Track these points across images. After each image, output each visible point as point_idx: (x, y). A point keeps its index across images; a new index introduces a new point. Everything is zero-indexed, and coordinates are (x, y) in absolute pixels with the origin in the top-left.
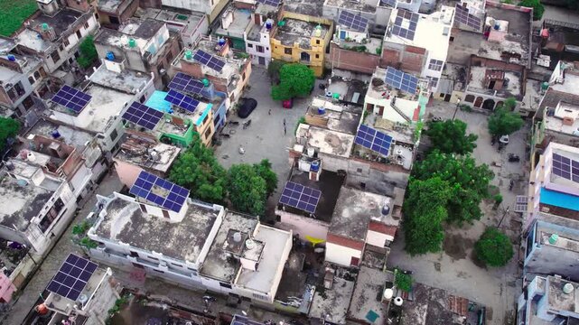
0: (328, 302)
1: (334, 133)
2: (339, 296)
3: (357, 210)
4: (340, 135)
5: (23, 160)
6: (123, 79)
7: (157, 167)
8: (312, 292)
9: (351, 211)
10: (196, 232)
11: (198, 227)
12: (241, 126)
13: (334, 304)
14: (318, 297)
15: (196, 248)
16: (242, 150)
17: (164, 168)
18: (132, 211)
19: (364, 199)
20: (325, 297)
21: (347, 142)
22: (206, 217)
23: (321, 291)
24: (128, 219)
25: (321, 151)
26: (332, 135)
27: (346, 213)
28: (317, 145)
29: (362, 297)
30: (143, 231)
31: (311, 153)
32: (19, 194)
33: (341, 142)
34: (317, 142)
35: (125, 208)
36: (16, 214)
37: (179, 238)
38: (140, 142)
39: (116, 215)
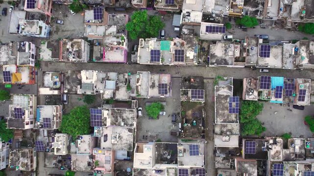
0: (221, 162)
1: (281, 153)
2: (224, 164)
3: (249, 168)
4: (281, 156)
5: (235, 48)
6: (290, 57)
7: (247, 96)
8: (223, 156)
9: (248, 167)
10: (228, 117)
11: (230, 118)
12: (288, 108)
13: (221, 164)
14: (222, 158)
15: (222, 120)
16: (276, 113)
17: (247, 98)
18: (229, 94)
19: (254, 170)
20: (223, 160)
21: (278, 158)
22: (234, 119)
23: (224, 159)
24: (225, 94)
25: (271, 151)
26: (280, 152)
27: (246, 165)
28: (273, 148)
29: (226, 172)
30: (223, 101)
31: (270, 147)
32: (224, 52)
33: (278, 156)
34: (275, 148)
35: (229, 91)
36: (216, 56)
37: (224, 114)
38: (256, 85)
39: (226, 90)
